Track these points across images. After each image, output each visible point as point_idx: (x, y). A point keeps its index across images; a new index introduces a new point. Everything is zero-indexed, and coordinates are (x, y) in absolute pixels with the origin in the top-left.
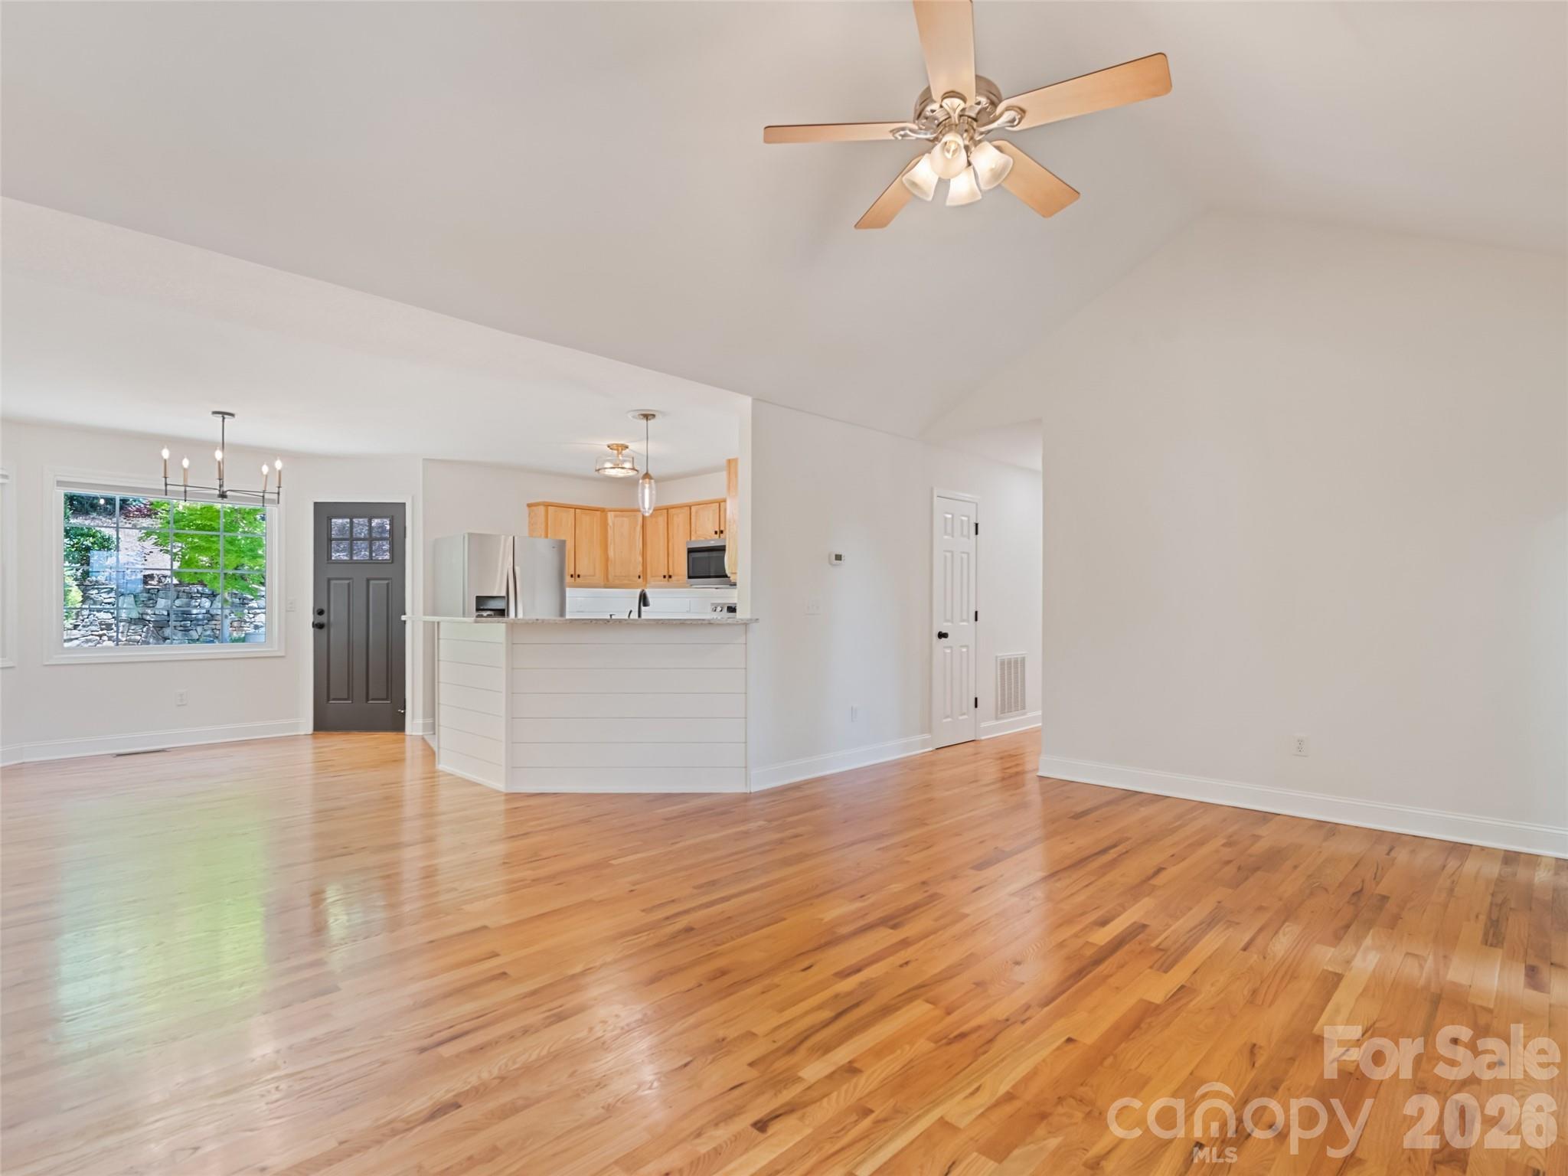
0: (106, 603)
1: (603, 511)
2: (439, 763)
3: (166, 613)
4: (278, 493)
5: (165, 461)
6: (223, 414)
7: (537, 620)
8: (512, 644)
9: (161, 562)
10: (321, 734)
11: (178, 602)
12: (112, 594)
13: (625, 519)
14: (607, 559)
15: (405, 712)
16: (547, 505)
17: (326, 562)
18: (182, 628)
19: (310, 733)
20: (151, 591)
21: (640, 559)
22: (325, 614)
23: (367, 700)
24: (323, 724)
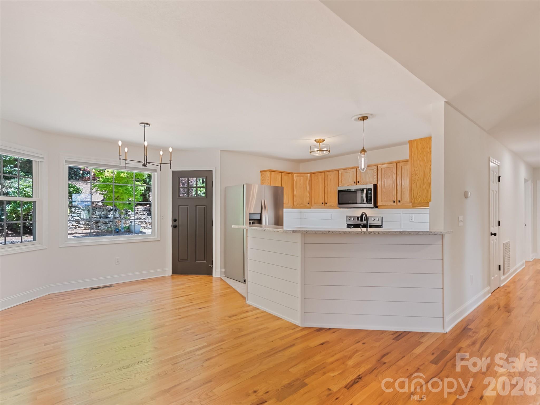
0: (78, 213)
1: (292, 174)
2: (247, 301)
3: (99, 217)
4: (170, 164)
5: (120, 146)
6: (145, 124)
7: (329, 231)
8: (304, 244)
9: (98, 198)
10: (176, 276)
11: (103, 213)
12: (80, 210)
13: (302, 177)
14: (293, 196)
15: (212, 266)
16: (271, 171)
17: (177, 197)
18: (104, 223)
19: (171, 275)
20: (94, 209)
21: (309, 195)
22: (177, 221)
23: (196, 260)
24: (176, 271)
